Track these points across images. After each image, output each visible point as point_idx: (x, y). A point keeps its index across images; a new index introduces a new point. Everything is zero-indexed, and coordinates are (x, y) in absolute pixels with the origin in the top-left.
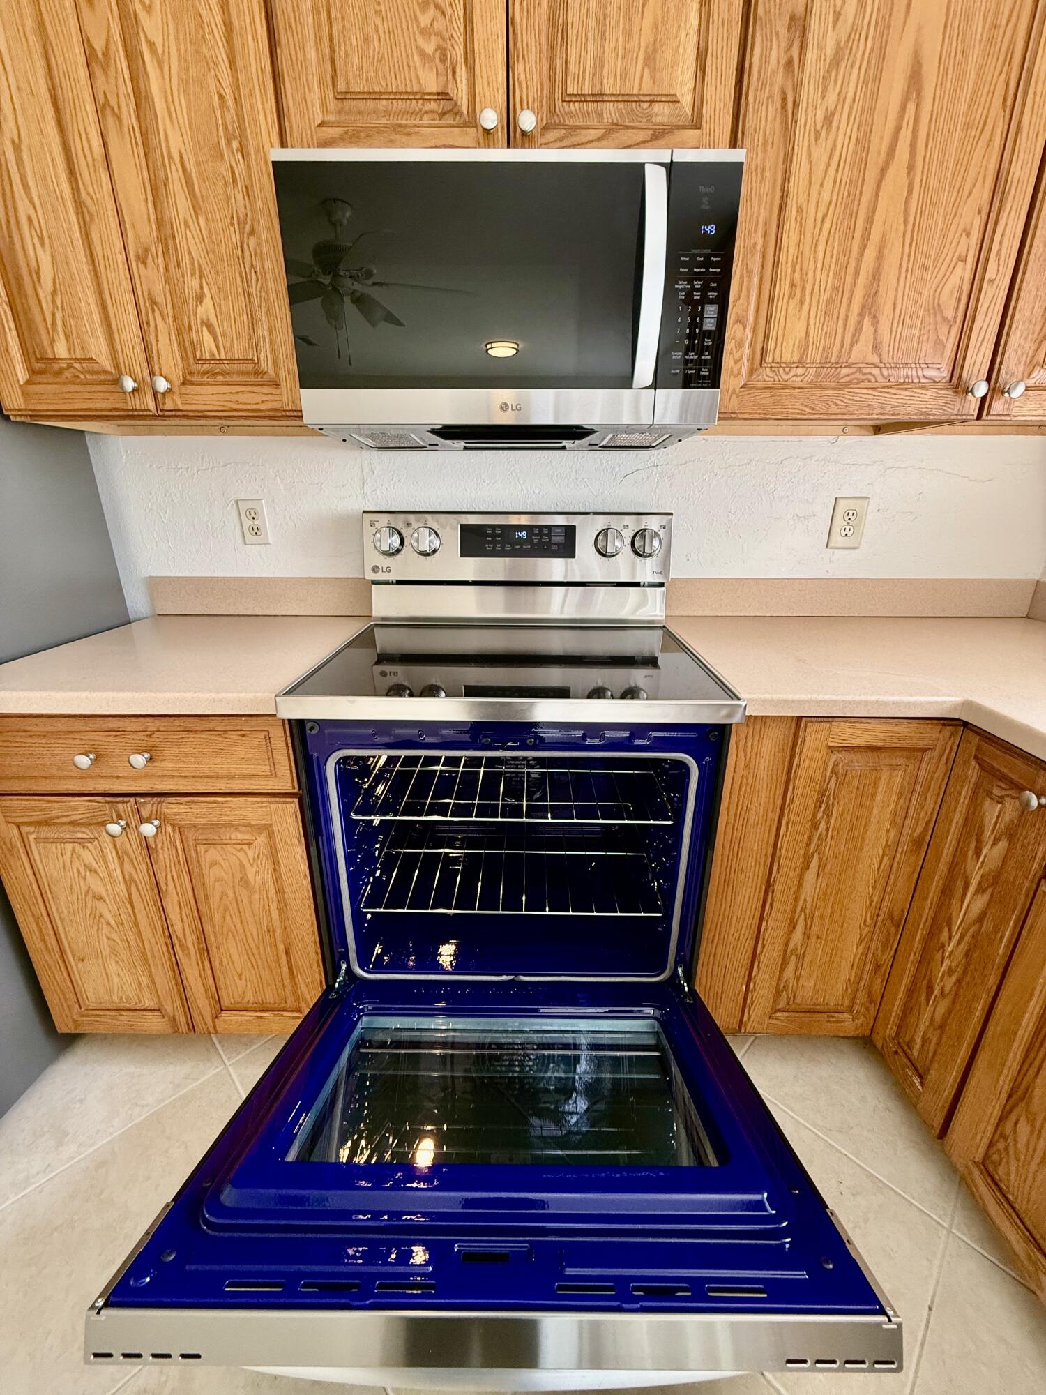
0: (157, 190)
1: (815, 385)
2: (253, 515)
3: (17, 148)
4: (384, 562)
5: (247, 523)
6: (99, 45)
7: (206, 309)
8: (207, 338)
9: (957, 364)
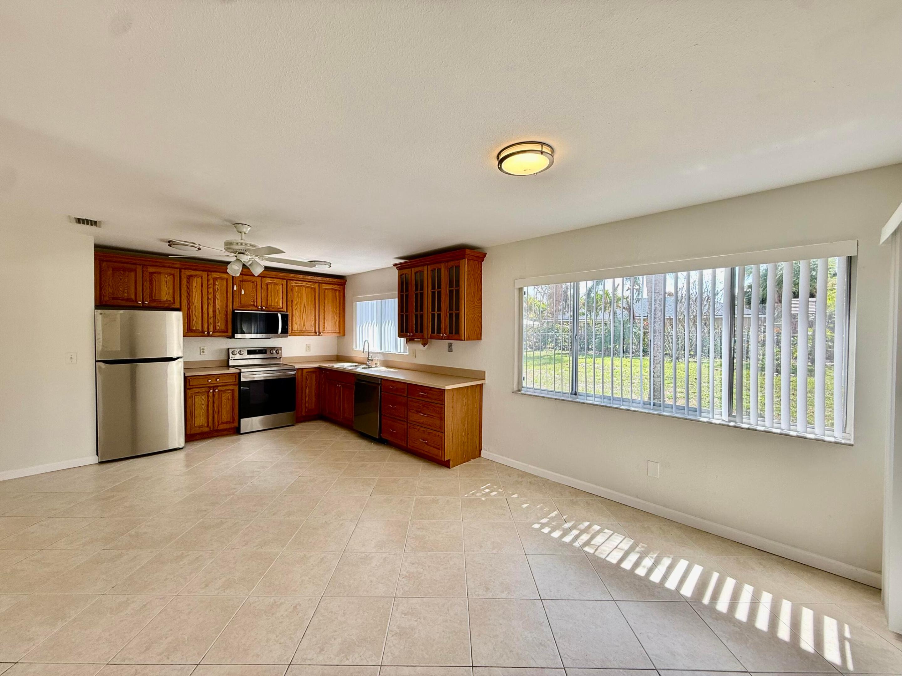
0: (214, 311)
1: (299, 333)
2: (203, 349)
3: (195, 307)
4: (233, 356)
5: (202, 351)
6: (210, 298)
7: (219, 324)
8: (218, 327)
9: (315, 330)
